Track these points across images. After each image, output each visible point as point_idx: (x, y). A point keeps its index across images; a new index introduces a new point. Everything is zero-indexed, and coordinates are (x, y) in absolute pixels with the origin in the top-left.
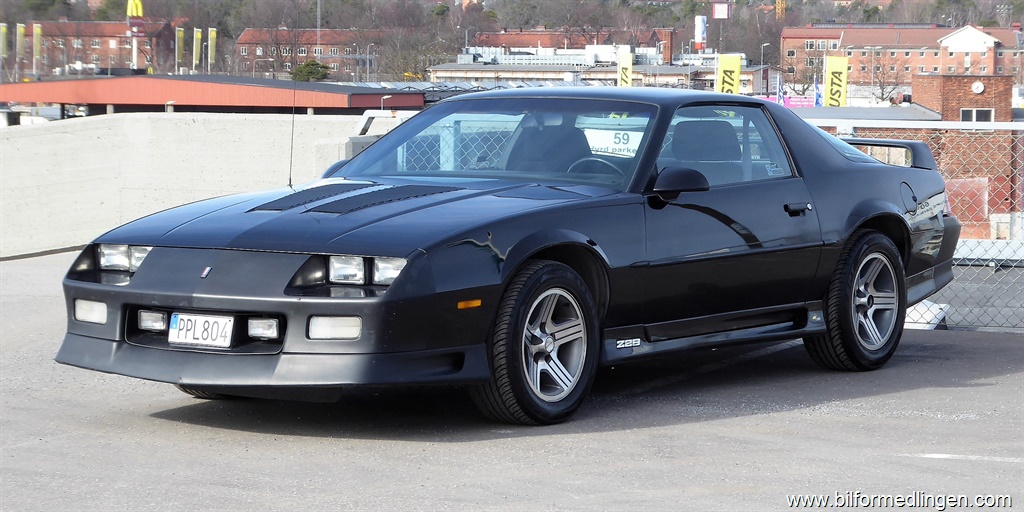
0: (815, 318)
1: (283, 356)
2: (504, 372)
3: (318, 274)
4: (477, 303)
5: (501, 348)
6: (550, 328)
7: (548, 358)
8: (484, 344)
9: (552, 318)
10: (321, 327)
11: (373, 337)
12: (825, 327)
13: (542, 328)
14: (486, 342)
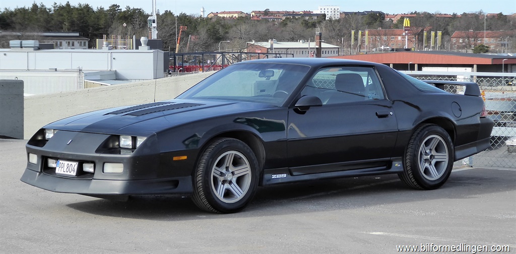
0: (397, 165)
1: (93, 180)
2: (201, 189)
3: (117, 143)
4: (185, 157)
5: (199, 178)
6: (231, 169)
7: (230, 182)
8: (191, 176)
9: (233, 164)
10: (109, 168)
11: (128, 172)
12: (402, 170)
13: (227, 168)
14: (192, 175)
